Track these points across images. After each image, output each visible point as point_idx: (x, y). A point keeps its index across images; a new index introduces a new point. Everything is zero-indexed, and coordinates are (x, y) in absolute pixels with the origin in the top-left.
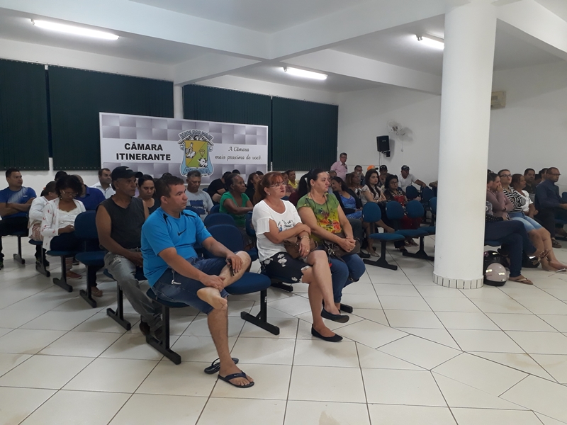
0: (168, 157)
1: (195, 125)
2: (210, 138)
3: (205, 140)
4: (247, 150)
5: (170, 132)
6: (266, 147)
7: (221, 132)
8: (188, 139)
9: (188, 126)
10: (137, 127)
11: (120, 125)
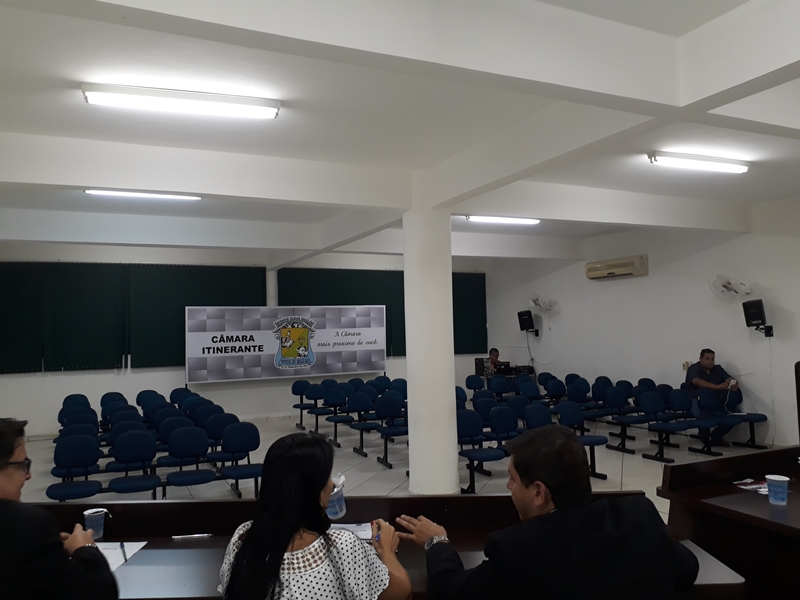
0: (260, 348)
1: (293, 312)
2: (311, 324)
3: (306, 327)
4: (359, 334)
5: (263, 321)
6: (383, 330)
7: (325, 316)
8: (284, 327)
9: (286, 313)
10: (226, 318)
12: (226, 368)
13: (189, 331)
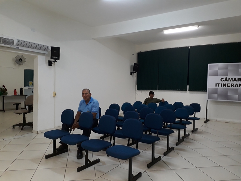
10: (229, 69)
11: (219, 69)
12: (228, 94)
13: (209, 76)
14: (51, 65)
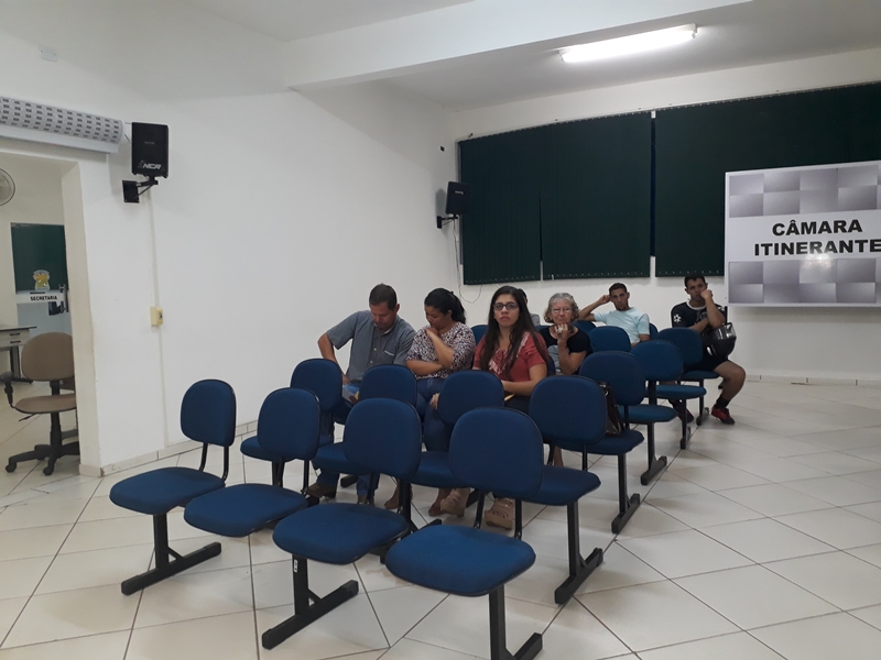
0: (875, 244)
10: (801, 189)
11: (765, 191)
12: (801, 282)
13: (731, 216)
14: (136, 201)
